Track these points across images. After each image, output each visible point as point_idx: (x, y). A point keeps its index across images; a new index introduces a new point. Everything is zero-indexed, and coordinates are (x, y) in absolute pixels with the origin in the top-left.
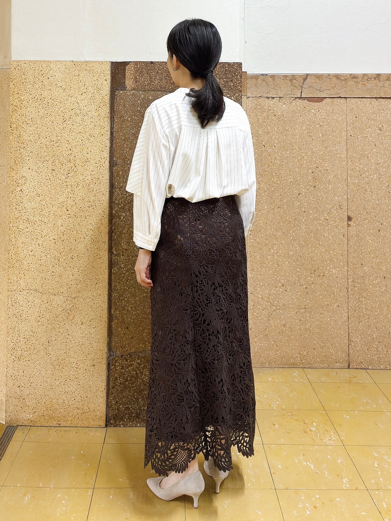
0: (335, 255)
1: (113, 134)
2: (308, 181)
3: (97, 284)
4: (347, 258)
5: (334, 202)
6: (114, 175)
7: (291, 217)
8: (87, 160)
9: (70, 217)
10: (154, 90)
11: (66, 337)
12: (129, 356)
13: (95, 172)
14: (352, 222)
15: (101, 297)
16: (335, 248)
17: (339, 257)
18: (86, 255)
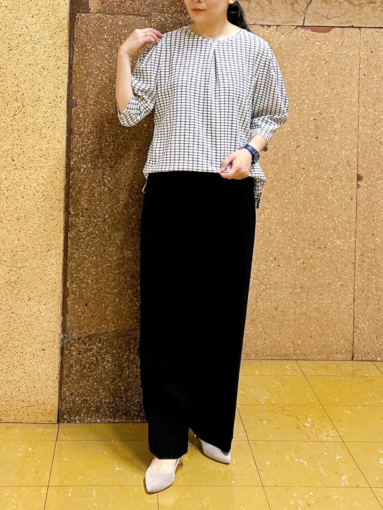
0: (340, 222)
1: (72, 68)
2: (308, 131)
3: (49, 251)
4: (355, 226)
5: (341, 156)
6: (73, 118)
7: (287, 175)
8: (39, 99)
9: (16, 169)
10: (124, 14)
11: (8, 315)
12: (88, 339)
13: (48, 114)
14: (363, 184)
15: (53, 267)
16: (341, 214)
17: (345, 225)
18: (36, 215)
